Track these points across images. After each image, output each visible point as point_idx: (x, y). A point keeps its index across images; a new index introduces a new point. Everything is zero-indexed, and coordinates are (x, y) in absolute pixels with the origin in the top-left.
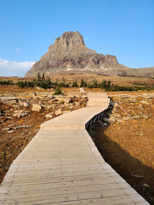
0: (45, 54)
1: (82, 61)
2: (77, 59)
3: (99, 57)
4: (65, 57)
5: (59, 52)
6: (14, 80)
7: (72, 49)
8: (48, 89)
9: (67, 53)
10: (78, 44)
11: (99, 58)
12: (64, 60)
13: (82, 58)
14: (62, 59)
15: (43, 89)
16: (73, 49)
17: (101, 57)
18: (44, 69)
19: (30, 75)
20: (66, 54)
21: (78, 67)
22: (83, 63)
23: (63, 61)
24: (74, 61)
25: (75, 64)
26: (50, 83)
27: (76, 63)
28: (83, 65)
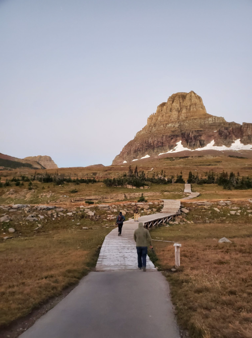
0: (142, 129)
1: (200, 136)
2: (192, 133)
3: (230, 127)
4: (173, 132)
5: (163, 124)
6: (98, 172)
7: (184, 118)
8: (142, 188)
9: (177, 125)
10: (195, 109)
11: (231, 129)
12: (172, 135)
13: (201, 131)
14: (169, 135)
15: (134, 188)
16: (187, 117)
17: (234, 127)
18: (140, 151)
19: (119, 161)
20: (174, 126)
21: (194, 145)
22: (203, 138)
23: (169, 137)
24: (188, 135)
25: (190, 141)
26: (144, 179)
27: (191, 139)
28: (204, 141)
